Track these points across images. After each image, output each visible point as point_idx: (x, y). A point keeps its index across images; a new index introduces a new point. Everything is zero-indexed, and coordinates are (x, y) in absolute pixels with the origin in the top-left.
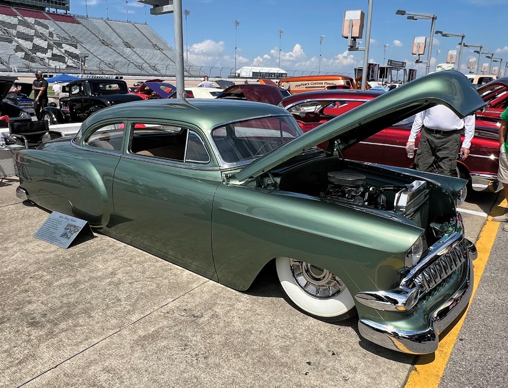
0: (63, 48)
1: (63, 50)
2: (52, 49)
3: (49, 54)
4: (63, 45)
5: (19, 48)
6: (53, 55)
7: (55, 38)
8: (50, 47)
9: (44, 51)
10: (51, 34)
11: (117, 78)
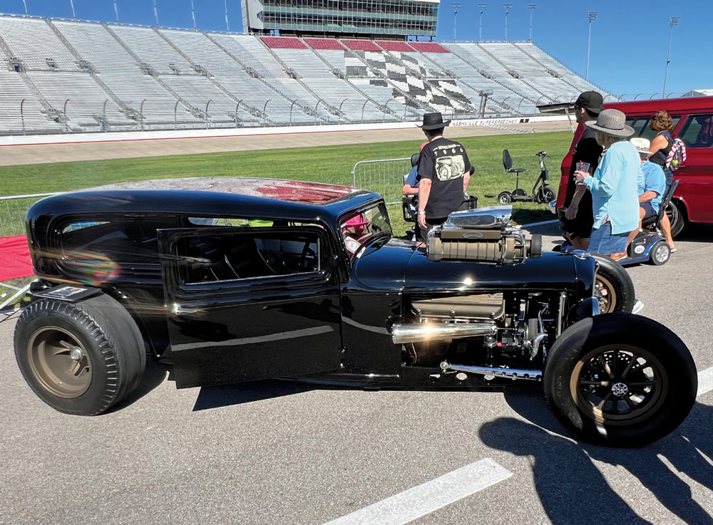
0: (440, 87)
1: (442, 89)
2: (431, 90)
3: (430, 96)
4: (440, 83)
5: (396, 92)
6: (434, 97)
8: (427, 86)
9: (423, 93)
10: (423, 70)
11: (522, 121)
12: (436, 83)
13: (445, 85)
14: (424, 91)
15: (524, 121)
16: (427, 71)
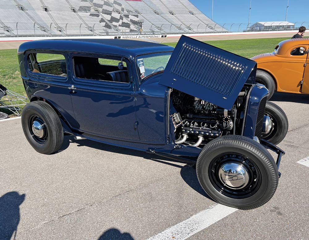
0: (129, 18)
1: (129, 19)
2: (122, 20)
3: (120, 22)
4: (130, 16)
5: (102, 20)
6: (123, 23)
7: (125, 12)
8: (121, 18)
9: (117, 21)
10: (123, 10)
11: (162, 36)
12: (127, 16)
13: (131, 17)
14: (119, 20)
15: (164, 36)
16: (125, 10)
